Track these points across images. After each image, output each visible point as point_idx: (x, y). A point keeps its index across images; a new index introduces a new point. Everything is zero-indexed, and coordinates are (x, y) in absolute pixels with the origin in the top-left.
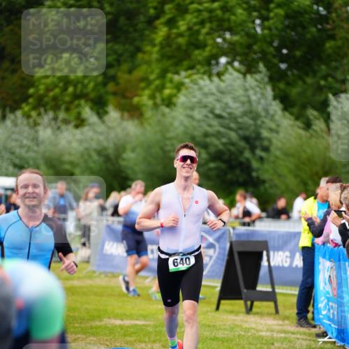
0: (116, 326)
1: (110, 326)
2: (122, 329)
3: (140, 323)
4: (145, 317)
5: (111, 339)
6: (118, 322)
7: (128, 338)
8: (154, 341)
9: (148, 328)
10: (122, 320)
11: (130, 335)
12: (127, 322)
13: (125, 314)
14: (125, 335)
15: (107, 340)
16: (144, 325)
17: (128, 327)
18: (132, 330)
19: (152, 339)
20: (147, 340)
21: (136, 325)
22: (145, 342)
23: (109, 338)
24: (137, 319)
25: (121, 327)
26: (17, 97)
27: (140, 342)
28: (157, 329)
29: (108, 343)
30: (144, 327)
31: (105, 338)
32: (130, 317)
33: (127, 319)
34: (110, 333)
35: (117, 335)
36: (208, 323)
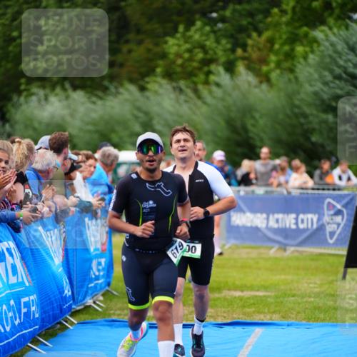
0: (235, 297)
1: (229, 298)
2: (241, 300)
3: (261, 294)
4: (266, 288)
5: (229, 311)
6: (238, 294)
7: (247, 310)
8: (274, 312)
9: (269, 299)
10: (242, 291)
11: (249, 306)
12: (247, 294)
13: (246, 286)
14: (244, 307)
15: (224, 312)
16: (265, 296)
17: (248, 298)
18: (252, 301)
19: (272, 310)
20: (266, 311)
21: (256, 296)
22: (264, 313)
23: (226, 310)
24: (258, 290)
25: (241, 299)
26: (143, 70)
27: (260, 313)
28: (278, 300)
29: (225, 315)
30: (264, 299)
31: (223, 310)
32: (251, 288)
33: (247, 290)
34: (229, 305)
35: (236, 306)
36: (333, 293)
